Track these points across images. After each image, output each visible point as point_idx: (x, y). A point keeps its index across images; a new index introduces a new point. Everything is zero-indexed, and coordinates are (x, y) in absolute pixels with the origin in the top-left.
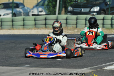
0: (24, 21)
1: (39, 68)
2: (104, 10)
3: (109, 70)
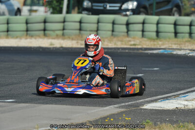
0: (8, 23)
1: (32, 105)
2: (145, 7)
3: (150, 109)
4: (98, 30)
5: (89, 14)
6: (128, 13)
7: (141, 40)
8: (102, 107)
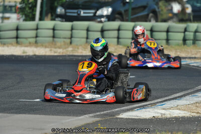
1: (5, 115)
2: (120, 14)
3: (126, 119)
4: (71, 37)
5: (62, 21)
6: (103, 19)
7: (116, 47)
8: (77, 116)
